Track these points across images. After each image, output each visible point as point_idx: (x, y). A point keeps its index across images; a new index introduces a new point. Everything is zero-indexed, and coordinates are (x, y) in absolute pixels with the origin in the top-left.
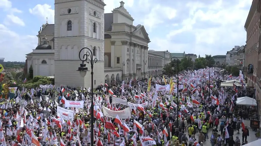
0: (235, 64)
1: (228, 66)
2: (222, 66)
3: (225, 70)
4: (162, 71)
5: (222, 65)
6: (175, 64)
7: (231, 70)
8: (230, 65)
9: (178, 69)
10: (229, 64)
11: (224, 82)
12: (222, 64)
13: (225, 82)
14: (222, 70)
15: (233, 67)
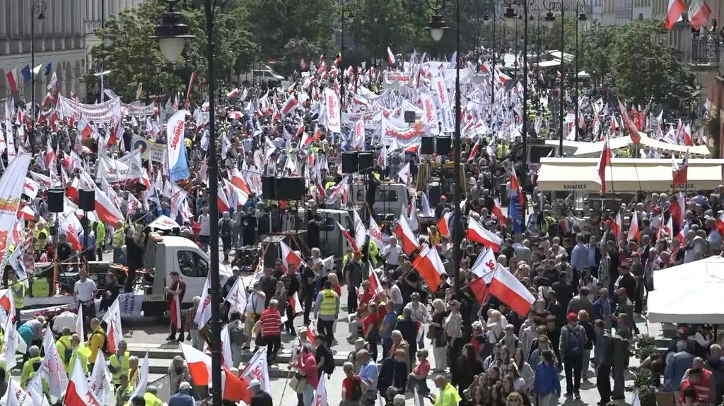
0: (636, 16)
1: (587, 26)
2: (545, 28)
3: (569, 57)
4: (84, 72)
5: (550, 25)
6: (189, 15)
7: (614, 58)
8: (607, 21)
9: (210, 50)
10: (597, 10)
11: (562, 151)
12: (544, 14)
13: (571, 152)
14: (550, 58)
15: (620, 37)
